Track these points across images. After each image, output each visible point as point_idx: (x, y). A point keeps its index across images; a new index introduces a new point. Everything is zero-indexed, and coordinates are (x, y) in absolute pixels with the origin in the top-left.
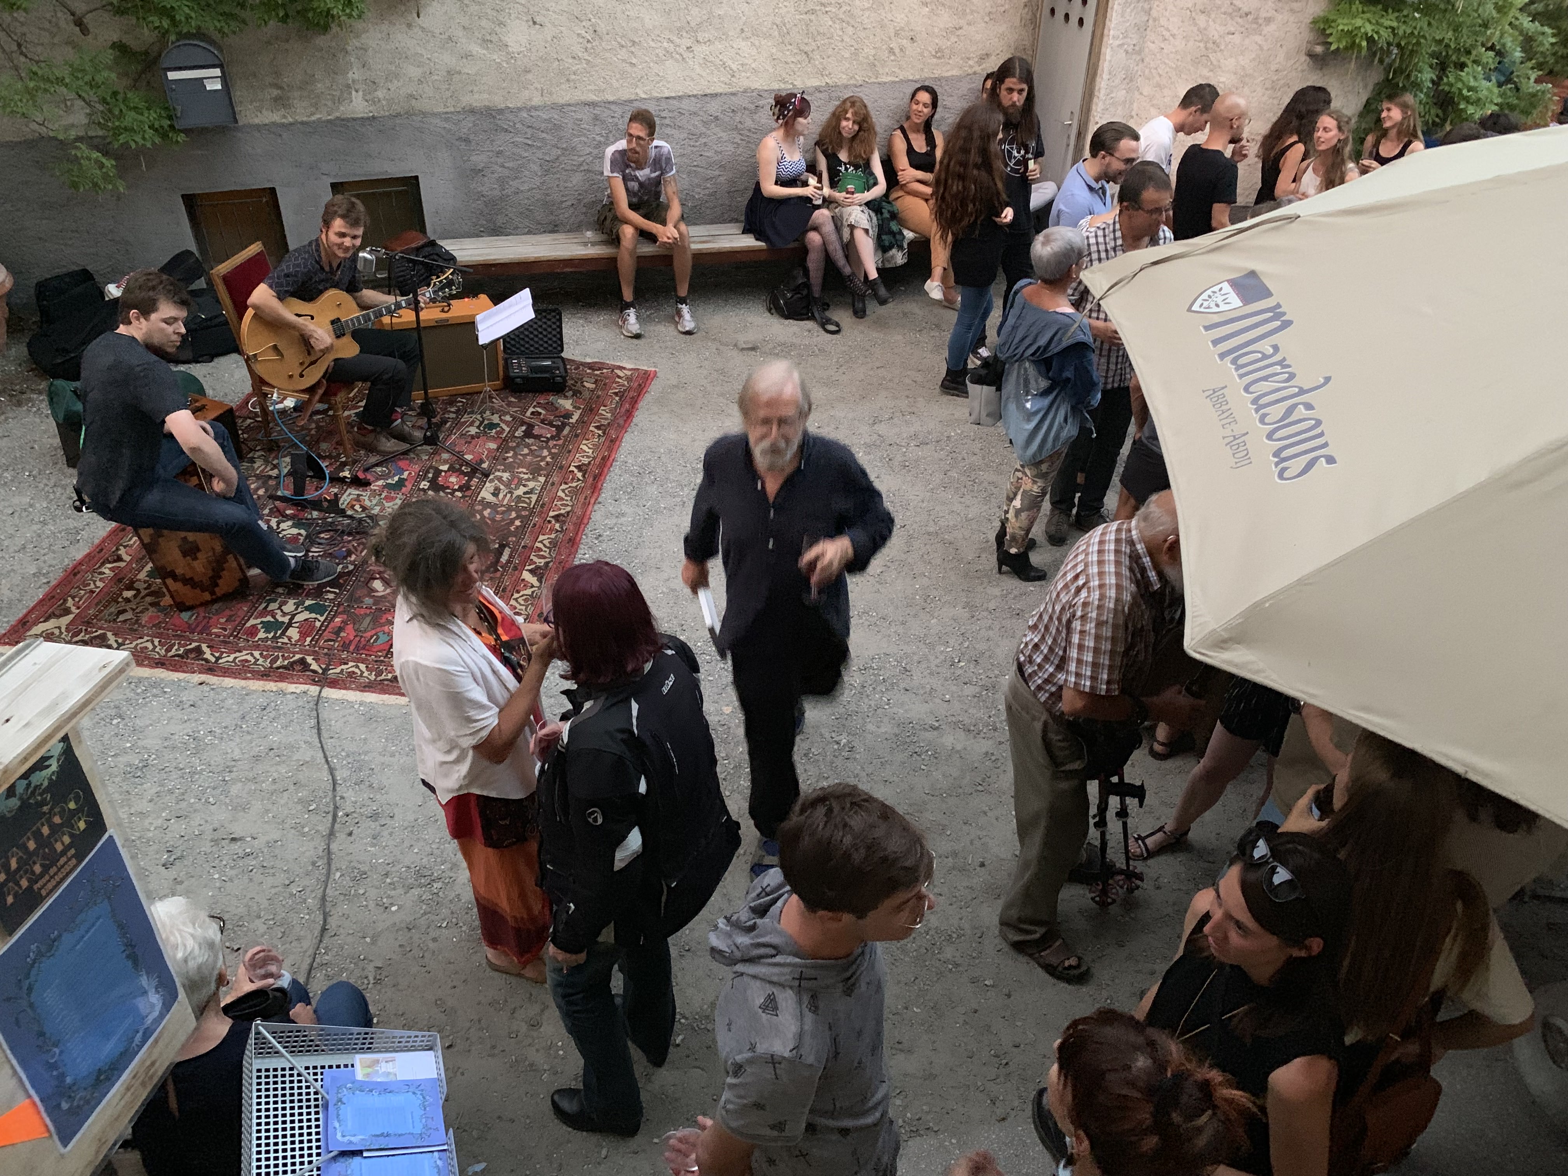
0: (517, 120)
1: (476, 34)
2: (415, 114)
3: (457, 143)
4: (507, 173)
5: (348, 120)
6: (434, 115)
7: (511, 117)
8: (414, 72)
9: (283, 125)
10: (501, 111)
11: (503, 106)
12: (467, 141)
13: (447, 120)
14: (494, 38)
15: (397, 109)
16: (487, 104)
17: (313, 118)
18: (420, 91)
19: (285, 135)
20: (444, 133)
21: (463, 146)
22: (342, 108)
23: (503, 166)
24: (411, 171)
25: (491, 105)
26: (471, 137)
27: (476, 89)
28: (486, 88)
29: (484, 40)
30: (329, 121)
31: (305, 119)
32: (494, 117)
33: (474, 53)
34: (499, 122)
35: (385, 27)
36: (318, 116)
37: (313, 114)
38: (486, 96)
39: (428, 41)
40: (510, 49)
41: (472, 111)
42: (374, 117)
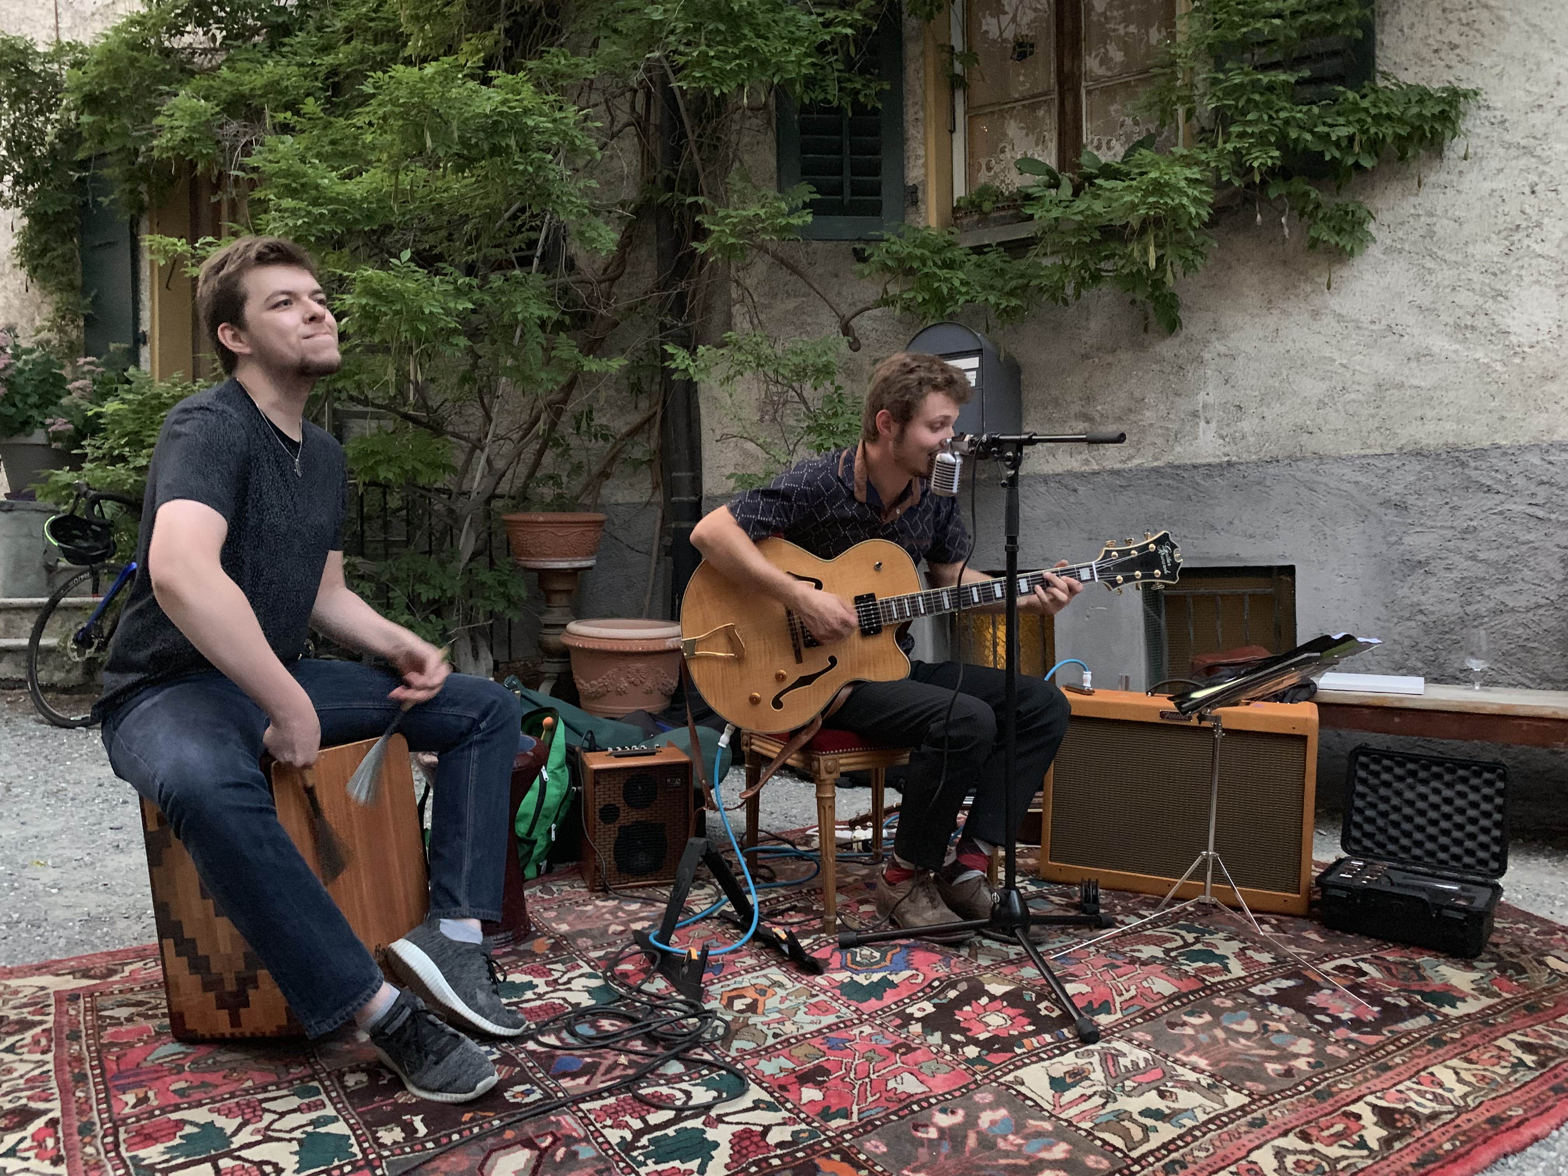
0: (1513, 469)
1: (1444, 318)
2: (1303, 459)
3: (1381, 511)
4: (1479, 570)
5: (1184, 467)
6: (1339, 459)
7: (1501, 464)
8: (1312, 388)
9: (1081, 476)
10: (1480, 453)
11: (1486, 444)
12: (1401, 507)
13: (1364, 468)
14: (1481, 322)
15: (1272, 449)
16: (1451, 440)
17: (1130, 465)
18: (1320, 421)
19: (1082, 490)
20: (1354, 491)
21: (1391, 515)
22: (1178, 449)
23: (1474, 558)
24: (1283, 556)
25: (1460, 443)
26: (1411, 500)
27: (1430, 414)
28: (1453, 411)
29: (1457, 326)
30: (1156, 470)
31: (1118, 466)
32: (1463, 465)
33: (1436, 350)
34: (1474, 474)
35: (1272, 320)
36: (1136, 461)
37: (1130, 458)
38: (1449, 426)
39: (1346, 338)
40: (1513, 339)
41: (1419, 454)
42: (1230, 464)
